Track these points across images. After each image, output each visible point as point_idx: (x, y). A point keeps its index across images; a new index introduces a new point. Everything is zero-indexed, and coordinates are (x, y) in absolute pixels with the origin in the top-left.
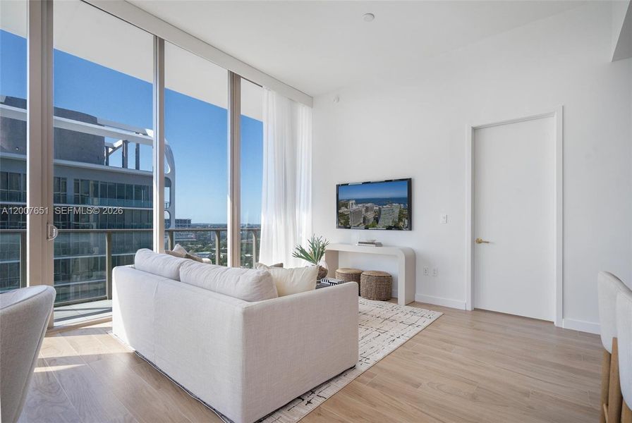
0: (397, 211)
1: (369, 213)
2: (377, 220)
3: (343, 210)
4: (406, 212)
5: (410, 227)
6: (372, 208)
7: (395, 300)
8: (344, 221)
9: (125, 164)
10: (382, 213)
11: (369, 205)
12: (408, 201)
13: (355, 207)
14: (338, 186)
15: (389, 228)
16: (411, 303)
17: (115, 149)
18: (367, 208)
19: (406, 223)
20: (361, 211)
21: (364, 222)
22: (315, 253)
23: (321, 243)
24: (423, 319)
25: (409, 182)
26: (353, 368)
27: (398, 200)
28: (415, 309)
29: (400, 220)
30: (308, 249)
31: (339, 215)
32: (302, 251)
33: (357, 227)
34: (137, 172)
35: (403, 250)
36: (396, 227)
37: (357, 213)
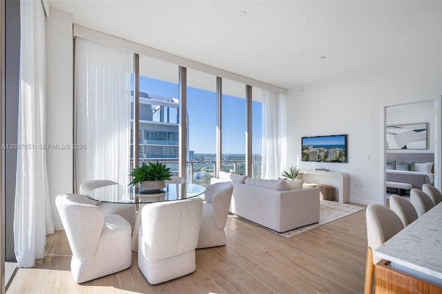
0: (338, 153)
1: (321, 153)
2: (326, 157)
3: (306, 151)
4: (343, 153)
5: (346, 161)
6: (323, 150)
7: (338, 201)
8: (306, 157)
9: (162, 119)
10: (329, 153)
11: (321, 149)
12: (346, 146)
13: (312, 150)
14: (302, 138)
15: (334, 161)
16: (347, 202)
17: (156, 111)
18: (320, 150)
19: (344, 158)
20: (316, 152)
21: (318, 158)
22: (293, 174)
23: (297, 170)
24: (353, 210)
25: (346, 137)
26: (317, 223)
27: (339, 146)
28: (349, 205)
29: (340, 157)
30: (289, 172)
31: (303, 154)
32: (286, 173)
33: (314, 161)
34: (168, 124)
35: (341, 173)
36: (338, 161)
37: (314, 153)
